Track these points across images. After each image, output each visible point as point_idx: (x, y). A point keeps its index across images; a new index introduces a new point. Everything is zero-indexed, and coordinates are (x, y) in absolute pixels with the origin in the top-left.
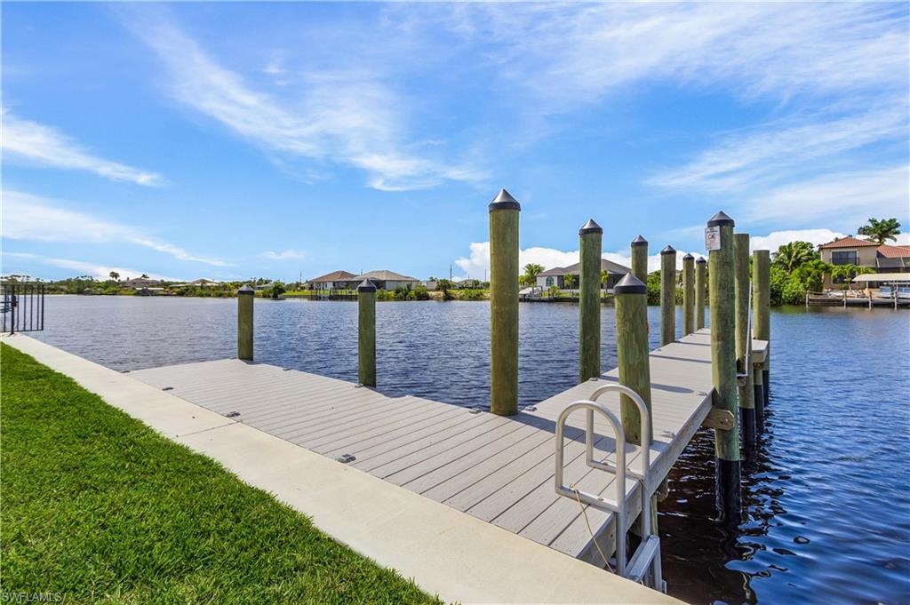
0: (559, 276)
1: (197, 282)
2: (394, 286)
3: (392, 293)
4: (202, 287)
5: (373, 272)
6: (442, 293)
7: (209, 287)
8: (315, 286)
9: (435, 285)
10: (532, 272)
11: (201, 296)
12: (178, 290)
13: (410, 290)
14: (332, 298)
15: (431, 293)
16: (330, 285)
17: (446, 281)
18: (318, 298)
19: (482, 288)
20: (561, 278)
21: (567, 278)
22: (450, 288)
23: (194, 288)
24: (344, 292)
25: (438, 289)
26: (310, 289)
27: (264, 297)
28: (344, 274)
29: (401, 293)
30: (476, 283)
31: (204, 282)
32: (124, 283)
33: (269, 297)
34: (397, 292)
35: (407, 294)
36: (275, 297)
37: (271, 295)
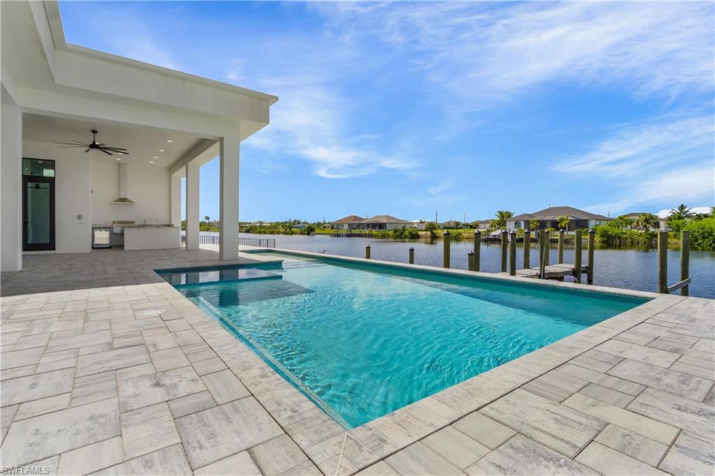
0: (525, 221)
1: (258, 223)
2: (393, 227)
3: (391, 233)
4: (260, 227)
5: (377, 217)
6: (429, 233)
7: (264, 227)
8: (335, 226)
9: (424, 227)
10: (502, 217)
11: (260, 233)
12: (246, 228)
13: (405, 230)
14: (348, 236)
15: (421, 233)
16: (346, 227)
17: (432, 224)
18: (338, 236)
19: (462, 228)
20: (527, 223)
21: (532, 222)
22: (435, 229)
23: (256, 227)
24: (357, 231)
25: (426, 230)
26: (332, 228)
27: (301, 234)
28: (355, 218)
29: (398, 233)
30: (458, 224)
31: (261, 223)
32: (212, 223)
33: (304, 234)
34: (395, 232)
35: (402, 233)
36: (308, 234)
37: (306, 232)
